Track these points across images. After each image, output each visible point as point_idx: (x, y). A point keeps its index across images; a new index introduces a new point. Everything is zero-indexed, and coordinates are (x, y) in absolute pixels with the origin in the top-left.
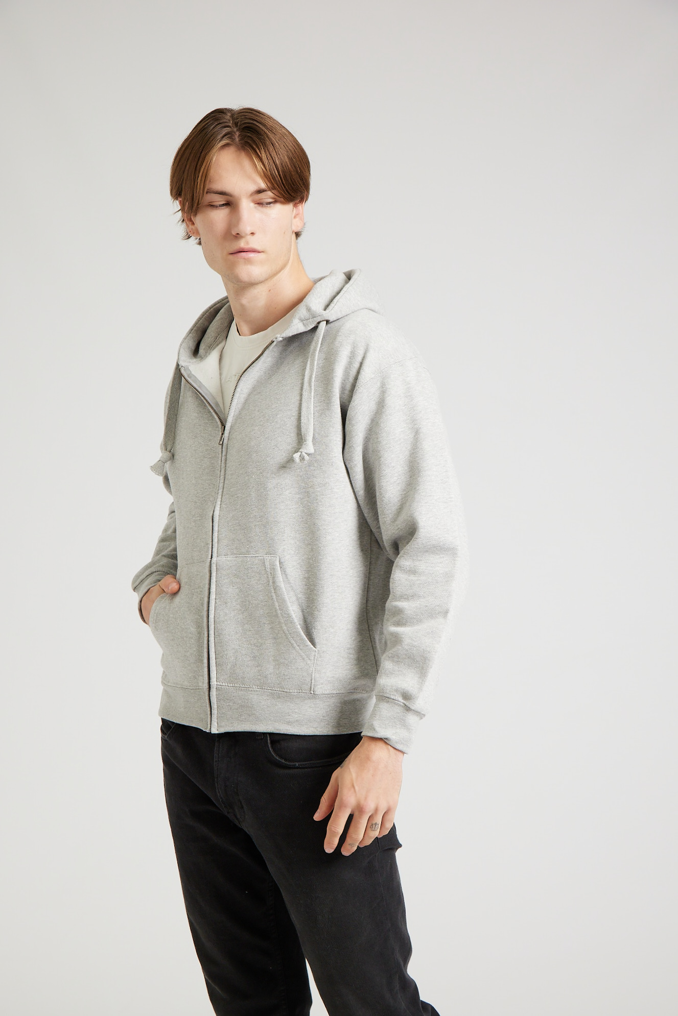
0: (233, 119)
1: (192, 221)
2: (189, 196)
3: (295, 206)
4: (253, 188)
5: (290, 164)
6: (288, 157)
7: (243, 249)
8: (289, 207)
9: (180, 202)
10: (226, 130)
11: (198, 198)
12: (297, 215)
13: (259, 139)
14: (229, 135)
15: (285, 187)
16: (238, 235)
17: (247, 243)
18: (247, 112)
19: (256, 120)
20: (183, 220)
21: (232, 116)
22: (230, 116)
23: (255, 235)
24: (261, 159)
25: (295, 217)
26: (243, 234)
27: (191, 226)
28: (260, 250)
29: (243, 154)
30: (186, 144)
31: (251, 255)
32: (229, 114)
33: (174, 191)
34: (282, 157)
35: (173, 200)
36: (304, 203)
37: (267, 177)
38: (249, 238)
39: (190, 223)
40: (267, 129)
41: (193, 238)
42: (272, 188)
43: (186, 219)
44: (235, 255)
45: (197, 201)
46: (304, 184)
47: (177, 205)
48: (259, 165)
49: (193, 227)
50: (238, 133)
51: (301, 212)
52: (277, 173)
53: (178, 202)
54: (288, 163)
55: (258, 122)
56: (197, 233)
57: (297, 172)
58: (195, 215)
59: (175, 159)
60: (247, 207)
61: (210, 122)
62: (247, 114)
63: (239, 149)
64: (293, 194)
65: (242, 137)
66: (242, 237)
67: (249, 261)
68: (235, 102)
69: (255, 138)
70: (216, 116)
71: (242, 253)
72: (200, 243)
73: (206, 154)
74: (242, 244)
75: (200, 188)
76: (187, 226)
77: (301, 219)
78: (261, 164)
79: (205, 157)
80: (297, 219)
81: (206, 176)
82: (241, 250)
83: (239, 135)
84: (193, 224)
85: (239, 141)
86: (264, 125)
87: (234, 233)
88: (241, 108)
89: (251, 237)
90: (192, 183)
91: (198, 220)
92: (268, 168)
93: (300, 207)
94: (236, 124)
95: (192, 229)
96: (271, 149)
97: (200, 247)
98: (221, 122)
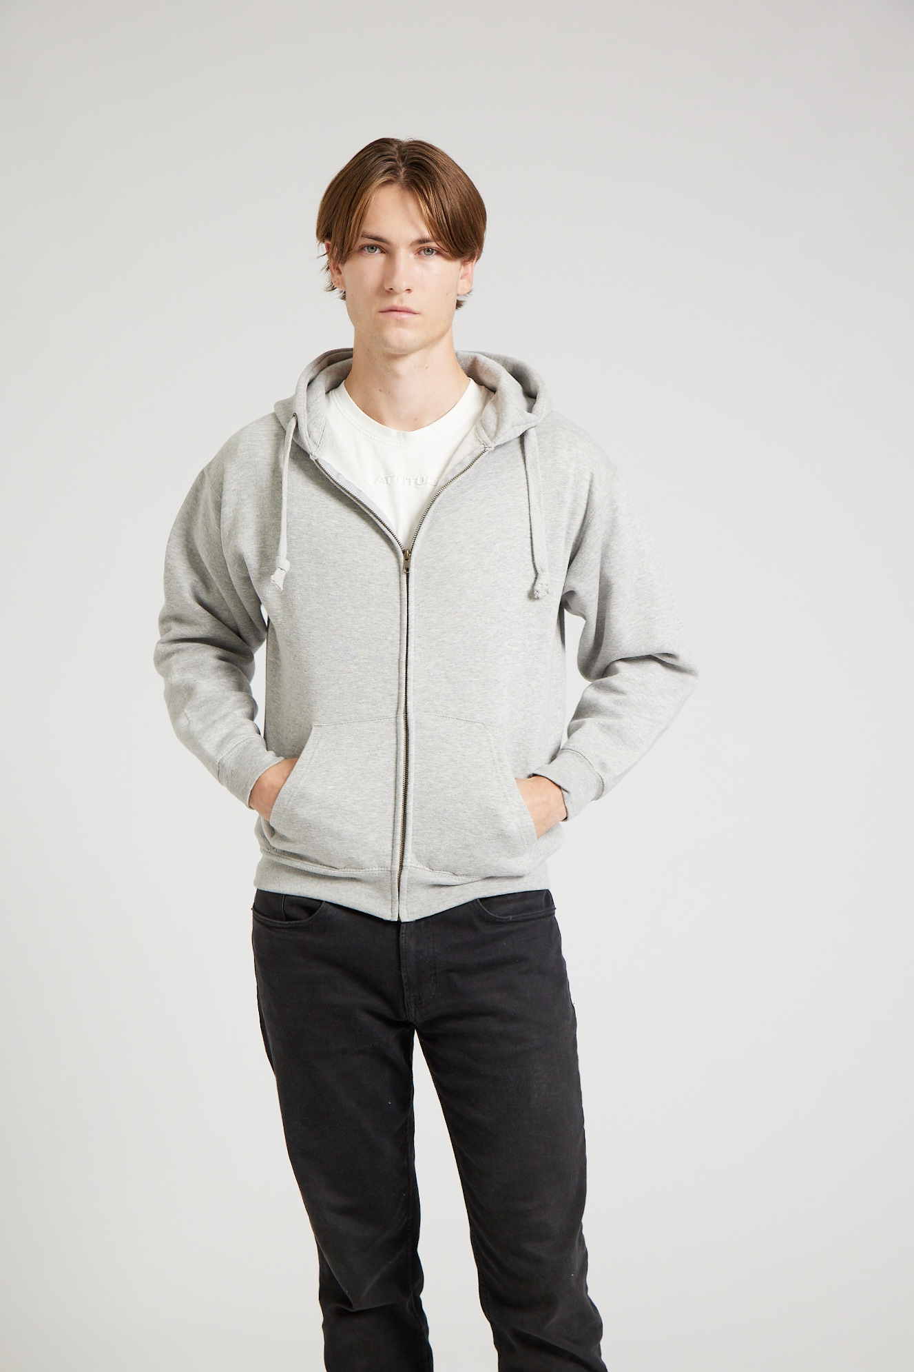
0: (400, 153)
1: (339, 270)
2: (339, 240)
3: (464, 263)
4: (415, 236)
5: (463, 214)
6: (461, 205)
7: (395, 307)
8: (455, 266)
9: (328, 247)
10: (389, 165)
11: (350, 242)
12: (465, 275)
13: (429, 178)
14: (393, 170)
15: (453, 239)
16: (391, 291)
17: (402, 301)
18: (417, 146)
19: (426, 156)
20: (328, 268)
21: (399, 148)
22: (397, 149)
23: (413, 293)
24: (428, 203)
25: (462, 278)
26: (397, 290)
27: (337, 276)
28: (416, 311)
29: (408, 195)
30: (341, 177)
31: (405, 316)
32: (396, 146)
33: (321, 232)
34: (452, 202)
35: (318, 242)
36: (475, 261)
37: (433, 224)
38: (405, 295)
39: (337, 271)
40: (439, 167)
41: (337, 290)
42: (438, 238)
43: (332, 267)
44: (386, 314)
45: (348, 246)
46: (476, 238)
47: (323, 248)
48: (425, 209)
49: (339, 277)
50: (403, 170)
51: (470, 273)
52: (445, 222)
53: (324, 245)
54: (460, 210)
55: (429, 158)
56: (342, 283)
57: (469, 222)
58: (343, 263)
59: (326, 194)
60: (405, 257)
61: (372, 152)
62: (417, 147)
63: (403, 189)
64: (462, 249)
65: (408, 175)
66: (396, 294)
67: (401, 323)
68: (404, 133)
69: (423, 177)
70: (380, 147)
71: (395, 313)
72: (344, 298)
73: (364, 191)
74: (395, 302)
75: (354, 231)
76: (333, 274)
77: (470, 281)
78: (427, 207)
79: (362, 194)
80: (464, 280)
81: (362, 217)
82: (394, 309)
83: (405, 172)
84: (340, 273)
85: (404, 179)
86: (436, 163)
87: (387, 288)
88: (411, 140)
89: (408, 295)
90: (344, 225)
91: (347, 269)
92: (434, 213)
93: (470, 265)
94: (403, 158)
95: (338, 279)
96: (442, 191)
97: (343, 302)
98: (385, 153)
